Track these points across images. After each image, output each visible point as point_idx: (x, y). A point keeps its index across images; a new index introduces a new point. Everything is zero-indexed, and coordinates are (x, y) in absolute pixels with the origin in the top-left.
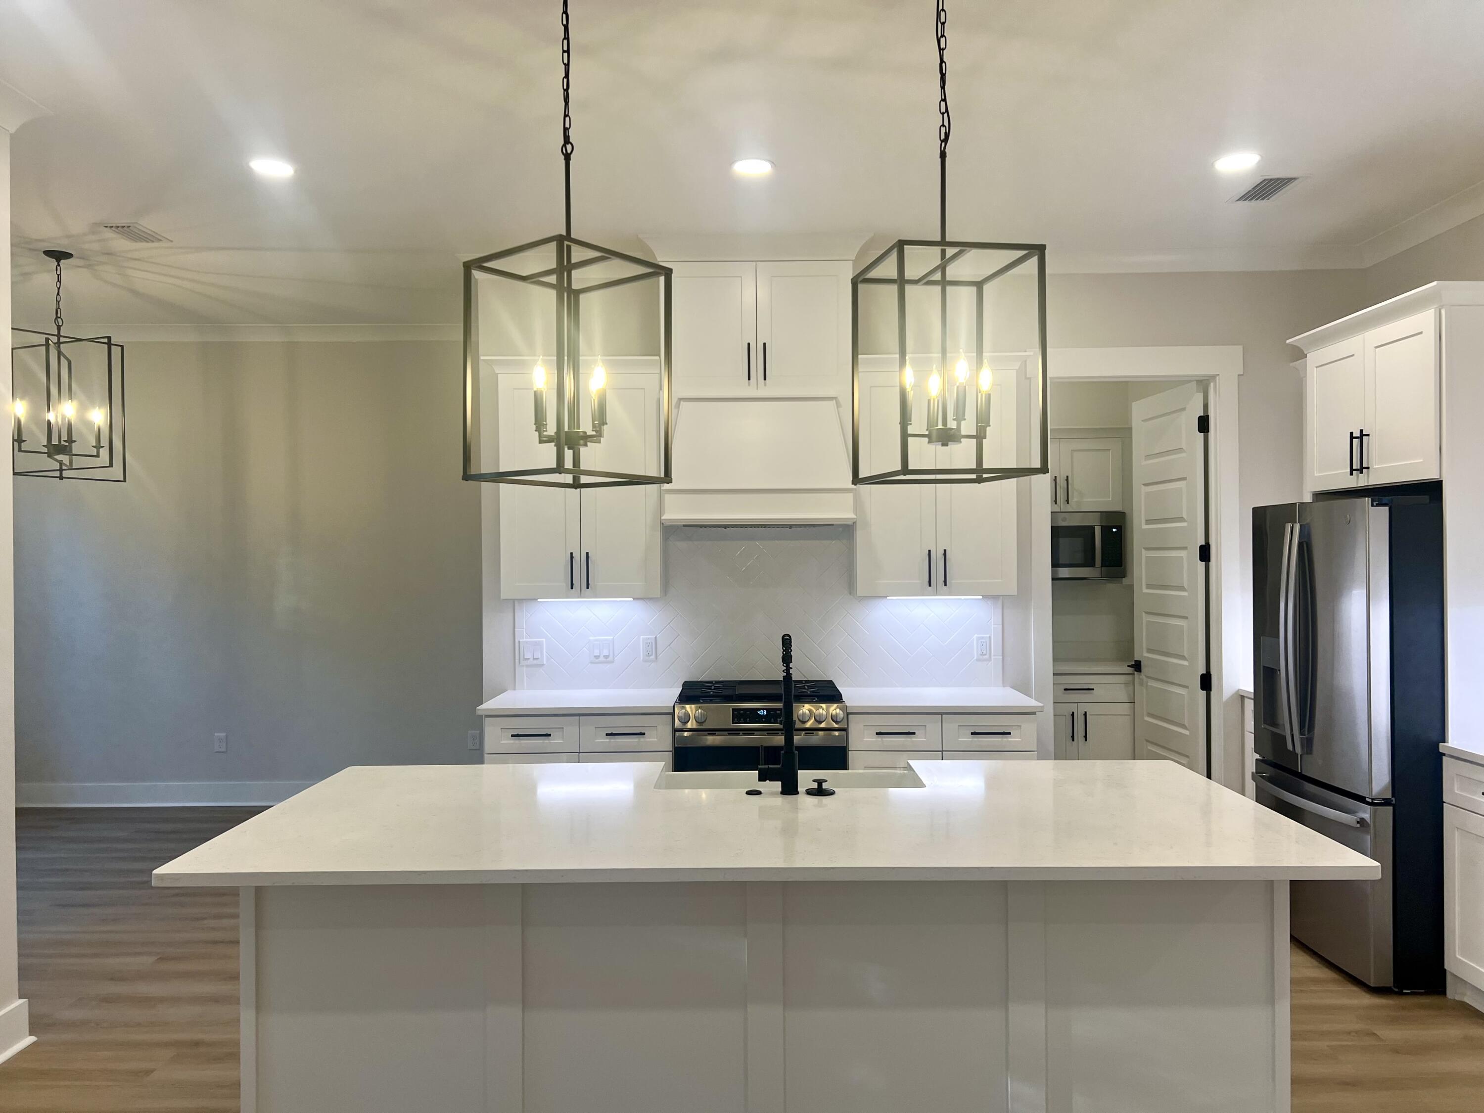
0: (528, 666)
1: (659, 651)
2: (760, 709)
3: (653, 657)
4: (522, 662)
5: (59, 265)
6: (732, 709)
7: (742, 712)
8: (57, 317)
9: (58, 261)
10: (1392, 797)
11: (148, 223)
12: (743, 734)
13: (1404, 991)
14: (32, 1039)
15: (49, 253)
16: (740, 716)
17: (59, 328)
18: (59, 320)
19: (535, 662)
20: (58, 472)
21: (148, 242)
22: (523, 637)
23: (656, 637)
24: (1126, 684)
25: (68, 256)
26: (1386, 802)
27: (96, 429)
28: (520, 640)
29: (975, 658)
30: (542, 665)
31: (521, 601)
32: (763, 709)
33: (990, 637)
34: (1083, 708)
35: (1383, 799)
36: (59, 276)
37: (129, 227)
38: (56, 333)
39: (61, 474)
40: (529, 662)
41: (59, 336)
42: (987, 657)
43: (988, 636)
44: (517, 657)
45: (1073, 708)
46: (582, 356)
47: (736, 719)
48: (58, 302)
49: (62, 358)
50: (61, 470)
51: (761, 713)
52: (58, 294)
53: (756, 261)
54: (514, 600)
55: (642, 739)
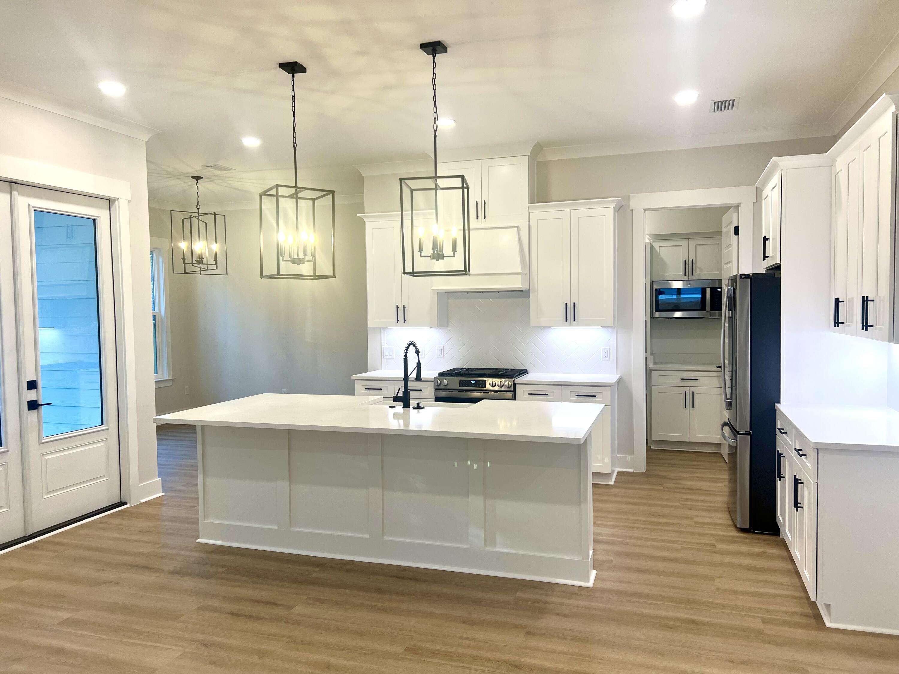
0: (387, 359)
1: (445, 353)
2: (472, 380)
3: (442, 356)
4: (385, 357)
5: (197, 182)
6: (460, 380)
7: (464, 382)
8: (197, 205)
9: (197, 180)
10: (750, 430)
11: (222, 163)
12: (465, 392)
13: (756, 532)
14: (163, 494)
15: (193, 177)
16: (462, 383)
17: (198, 209)
18: (198, 206)
19: (390, 357)
20: (199, 272)
21: (228, 171)
22: (385, 346)
23: (443, 346)
24: (719, 377)
25: (201, 178)
26: (748, 434)
27: (214, 253)
28: (384, 347)
29: (602, 359)
30: (393, 359)
31: (384, 328)
32: (474, 380)
33: (610, 348)
34: (692, 389)
35: (746, 432)
36: (198, 187)
37: (215, 166)
38: (197, 212)
39: (201, 272)
40: (388, 357)
41: (198, 213)
42: (608, 358)
43: (608, 348)
44: (382, 354)
45: (687, 389)
46: (405, 211)
47: (461, 385)
48: (198, 198)
49: (200, 221)
50: (201, 271)
51: (473, 382)
52: (198, 195)
53: (481, 159)
54: (381, 328)
55: (421, 393)
